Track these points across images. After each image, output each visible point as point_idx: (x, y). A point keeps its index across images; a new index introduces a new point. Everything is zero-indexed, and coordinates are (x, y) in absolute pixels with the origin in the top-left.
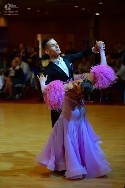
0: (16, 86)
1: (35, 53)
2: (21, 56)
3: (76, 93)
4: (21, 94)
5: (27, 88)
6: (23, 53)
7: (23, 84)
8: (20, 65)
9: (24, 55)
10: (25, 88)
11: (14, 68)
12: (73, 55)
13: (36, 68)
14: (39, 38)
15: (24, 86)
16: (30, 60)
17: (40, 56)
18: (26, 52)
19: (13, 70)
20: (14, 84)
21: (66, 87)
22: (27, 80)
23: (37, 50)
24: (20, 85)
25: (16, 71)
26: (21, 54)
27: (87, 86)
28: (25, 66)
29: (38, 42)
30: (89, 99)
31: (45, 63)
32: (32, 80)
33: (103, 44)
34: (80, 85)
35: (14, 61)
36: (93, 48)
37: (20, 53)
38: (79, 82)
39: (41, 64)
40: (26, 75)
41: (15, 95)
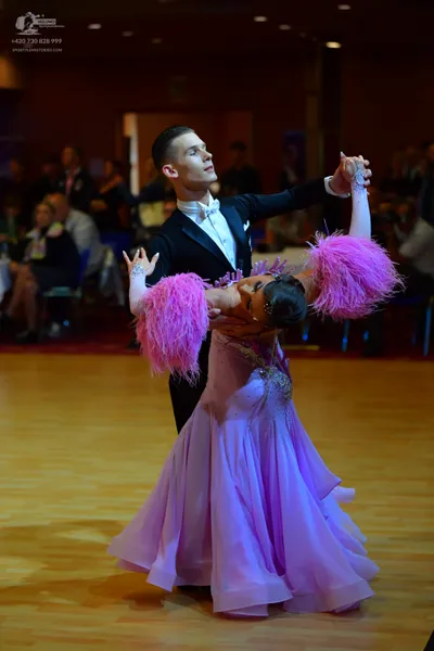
0: (51, 294)
1: (118, 180)
2: (68, 191)
3: (249, 322)
4: (66, 323)
5: (89, 300)
6: (76, 179)
7: (74, 287)
8: (63, 222)
9: (78, 188)
10: (82, 300)
11: (44, 231)
12: (259, 197)
13: (121, 231)
14: (131, 127)
15: (78, 294)
16: (98, 204)
17: (135, 189)
18: (83, 176)
19: (40, 238)
20: (44, 287)
21: (217, 297)
22: (88, 272)
23: (124, 168)
24: (63, 291)
25: (51, 242)
26: (69, 182)
27: (285, 296)
28: (81, 226)
29: (127, 141)
30: (305, 337)
31: (152, 216)
32: (105, 274)
33: (366, 167)
34: (260, 292)
35: (42, 207)
36: (327, 179)
37: (64, 178)
38: (259, 283)
39: (137, 218)
40: (87, 254)
41: (48, 326)
